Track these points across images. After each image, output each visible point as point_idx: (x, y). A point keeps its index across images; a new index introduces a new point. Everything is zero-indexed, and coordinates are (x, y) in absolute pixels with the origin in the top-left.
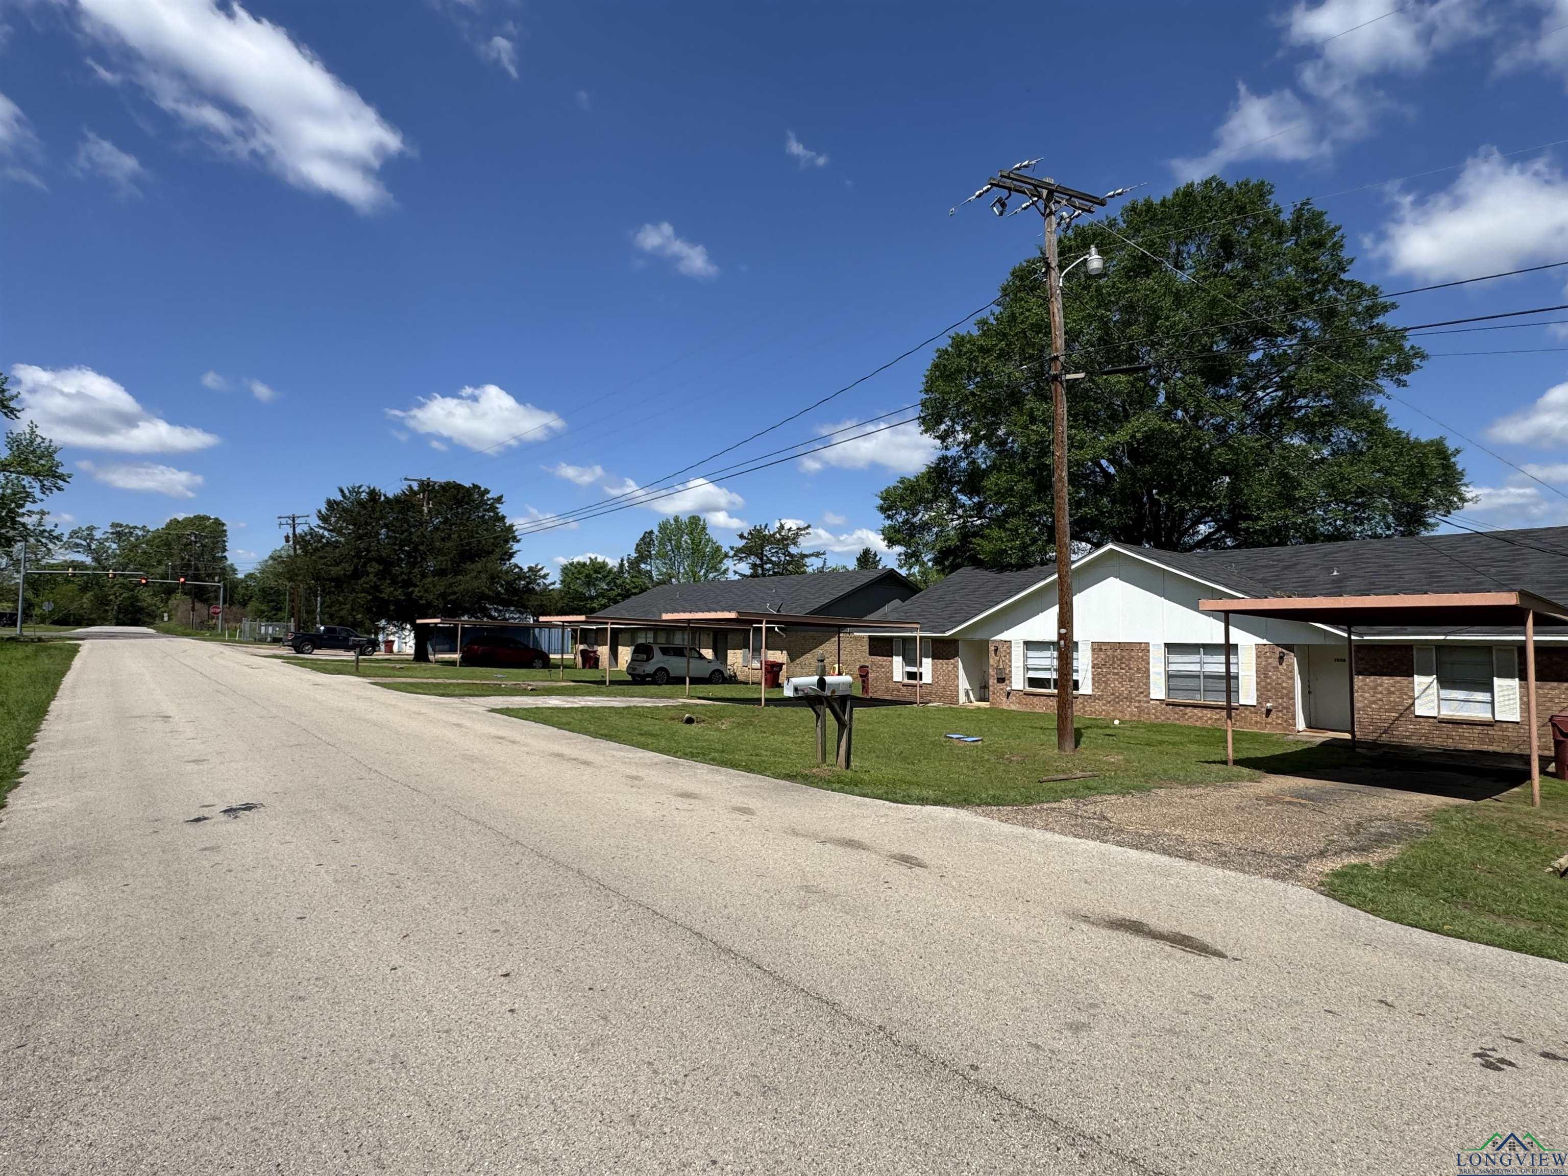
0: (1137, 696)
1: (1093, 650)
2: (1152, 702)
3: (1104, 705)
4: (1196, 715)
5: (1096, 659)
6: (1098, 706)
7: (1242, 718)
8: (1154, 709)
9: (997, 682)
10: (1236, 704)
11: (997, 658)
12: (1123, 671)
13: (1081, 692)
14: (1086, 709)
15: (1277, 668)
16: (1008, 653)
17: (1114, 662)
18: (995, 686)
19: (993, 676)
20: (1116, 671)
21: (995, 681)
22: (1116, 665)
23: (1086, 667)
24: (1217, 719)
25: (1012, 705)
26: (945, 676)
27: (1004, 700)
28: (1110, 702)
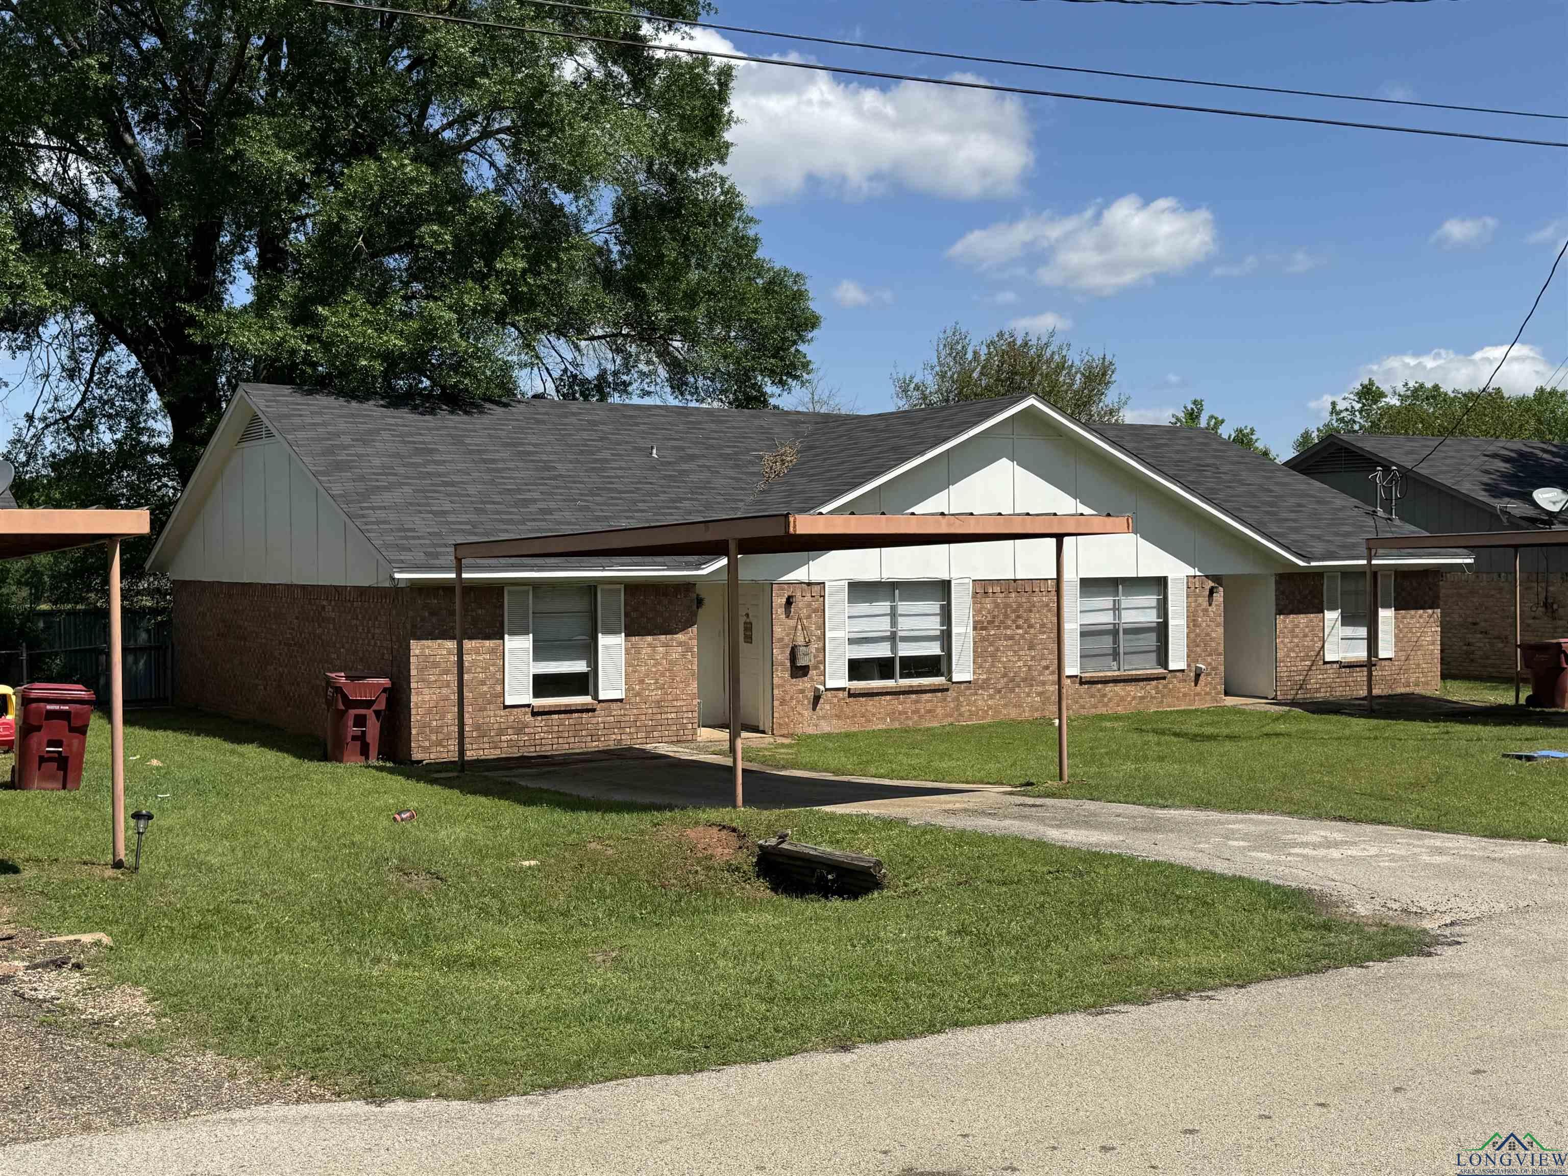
0: (1040, 673)
1: (976, 595)
5: (980, 612)
7: (1170, 690)
9: (793, 676)
10: (1162, 671)
11: (792, 623)
12: (1020, 631)
13: (956, 677)
14: (963, 709)
15: (1206, 610)
16: (815, 611)
17: (1006, 616)
18: (788, 687)
19: (782, 664)
20: (1009, 632)
21: (787, 675)
22: (1009, 623)
23: (962, 630)
24: (1142, 698)
25: (823, 723)
26: (663, 675)
27: (806, 713)
28: (999, 692)
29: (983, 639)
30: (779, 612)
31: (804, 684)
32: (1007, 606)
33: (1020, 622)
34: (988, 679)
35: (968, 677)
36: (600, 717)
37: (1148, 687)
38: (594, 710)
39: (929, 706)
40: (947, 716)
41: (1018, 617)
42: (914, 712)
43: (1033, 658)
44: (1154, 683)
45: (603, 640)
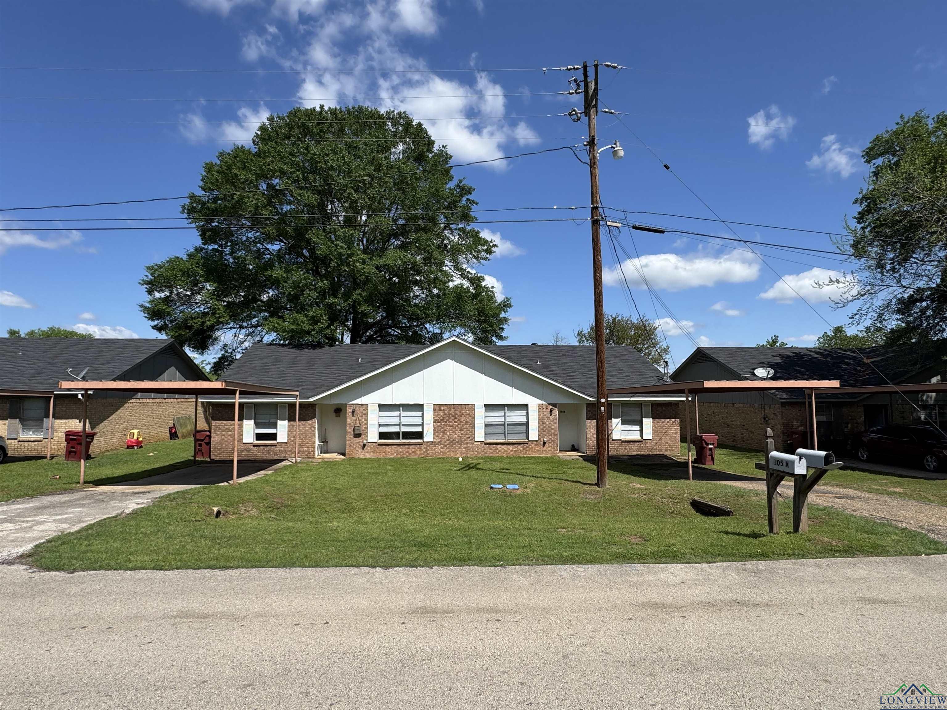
0: (466, 440)
1: (435, 410)
2: (475, 443)
3: (442, 448)
4: (503, 449)
5: (437, 416)
6: (438, 449)
7: (530, 449)
8: (477, 447)
9: (354, 437)
10: (527, 441)
11: (354, 418)
12: (456, 424)
13: (425, 440)
14: (429, 452)
15: (548, 418)
16: (365, 414)
17: (450, 418)
18: (352, 441)
19: (350, 432)
20: (451, 424)
21: (352, 437)
22: (451, 420)
23: (429, 422)
24: (516, 451)
25: (367, 454)
26: (302, 434)
27: (360, 450)
28: (446, 446)
29: (439, 426)
30: (349, 415)
31: (358, 440)
32: (449, 414)
33: (456, 420)
34: (441, 441)
35: (431, 440)
36: (278, 449)
37: (519, 447)
38: (276, 446)
39: (413, 450)
40: (421, 454)
41: (456, 418)
42: (407, 452)
43: (462, 434)
44: (522, 445)
45: (279, 422)
